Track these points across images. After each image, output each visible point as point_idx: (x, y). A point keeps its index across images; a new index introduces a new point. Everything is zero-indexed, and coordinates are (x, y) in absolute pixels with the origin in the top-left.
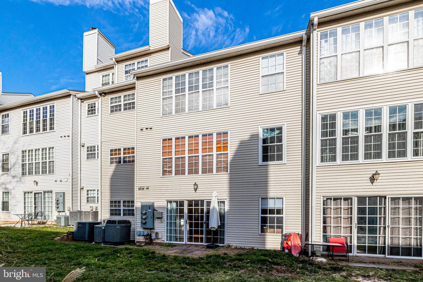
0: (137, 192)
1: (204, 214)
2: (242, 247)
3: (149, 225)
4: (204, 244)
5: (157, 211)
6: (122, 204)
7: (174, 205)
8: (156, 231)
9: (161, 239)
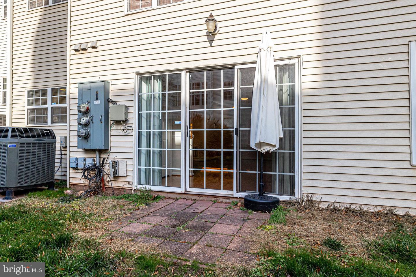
0: (72, 58)
1: (235, 108)
2: (353, 207)
3: (96, 143)
4: (234, 193)
5: (114, 103)
6: (49, 97)
7: (157, 85)
8: (112, 156)
9: (123, 179)
